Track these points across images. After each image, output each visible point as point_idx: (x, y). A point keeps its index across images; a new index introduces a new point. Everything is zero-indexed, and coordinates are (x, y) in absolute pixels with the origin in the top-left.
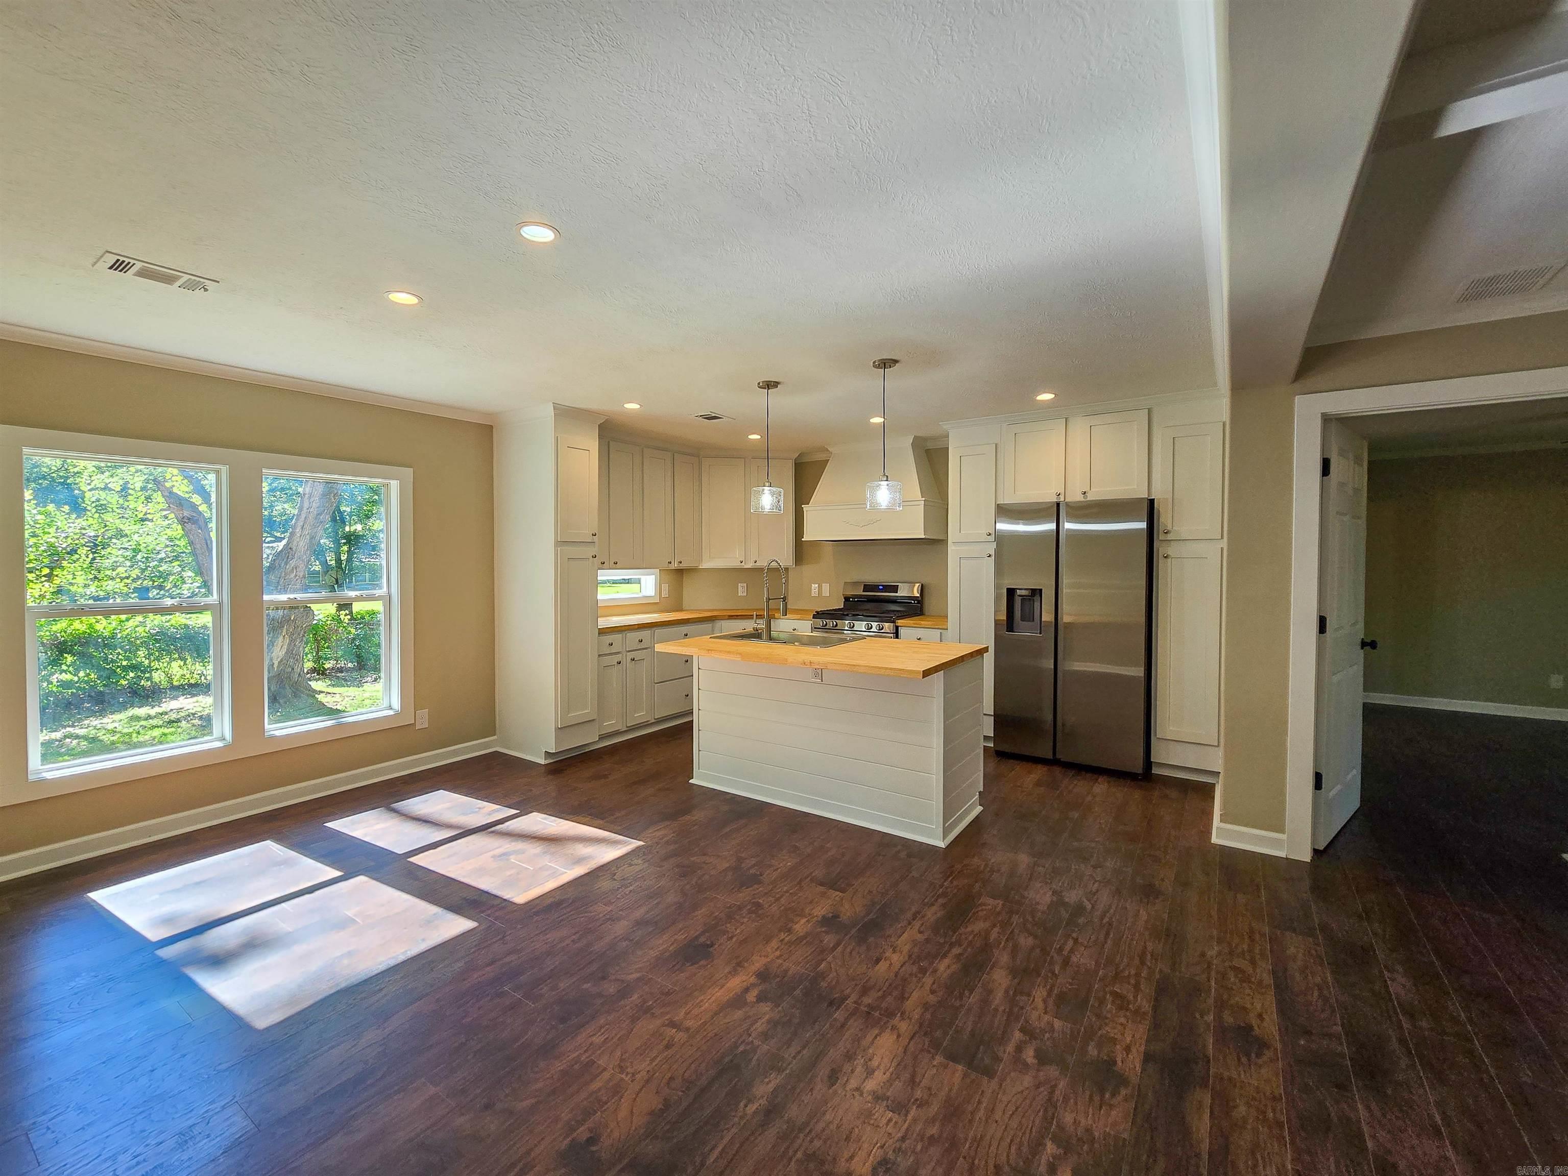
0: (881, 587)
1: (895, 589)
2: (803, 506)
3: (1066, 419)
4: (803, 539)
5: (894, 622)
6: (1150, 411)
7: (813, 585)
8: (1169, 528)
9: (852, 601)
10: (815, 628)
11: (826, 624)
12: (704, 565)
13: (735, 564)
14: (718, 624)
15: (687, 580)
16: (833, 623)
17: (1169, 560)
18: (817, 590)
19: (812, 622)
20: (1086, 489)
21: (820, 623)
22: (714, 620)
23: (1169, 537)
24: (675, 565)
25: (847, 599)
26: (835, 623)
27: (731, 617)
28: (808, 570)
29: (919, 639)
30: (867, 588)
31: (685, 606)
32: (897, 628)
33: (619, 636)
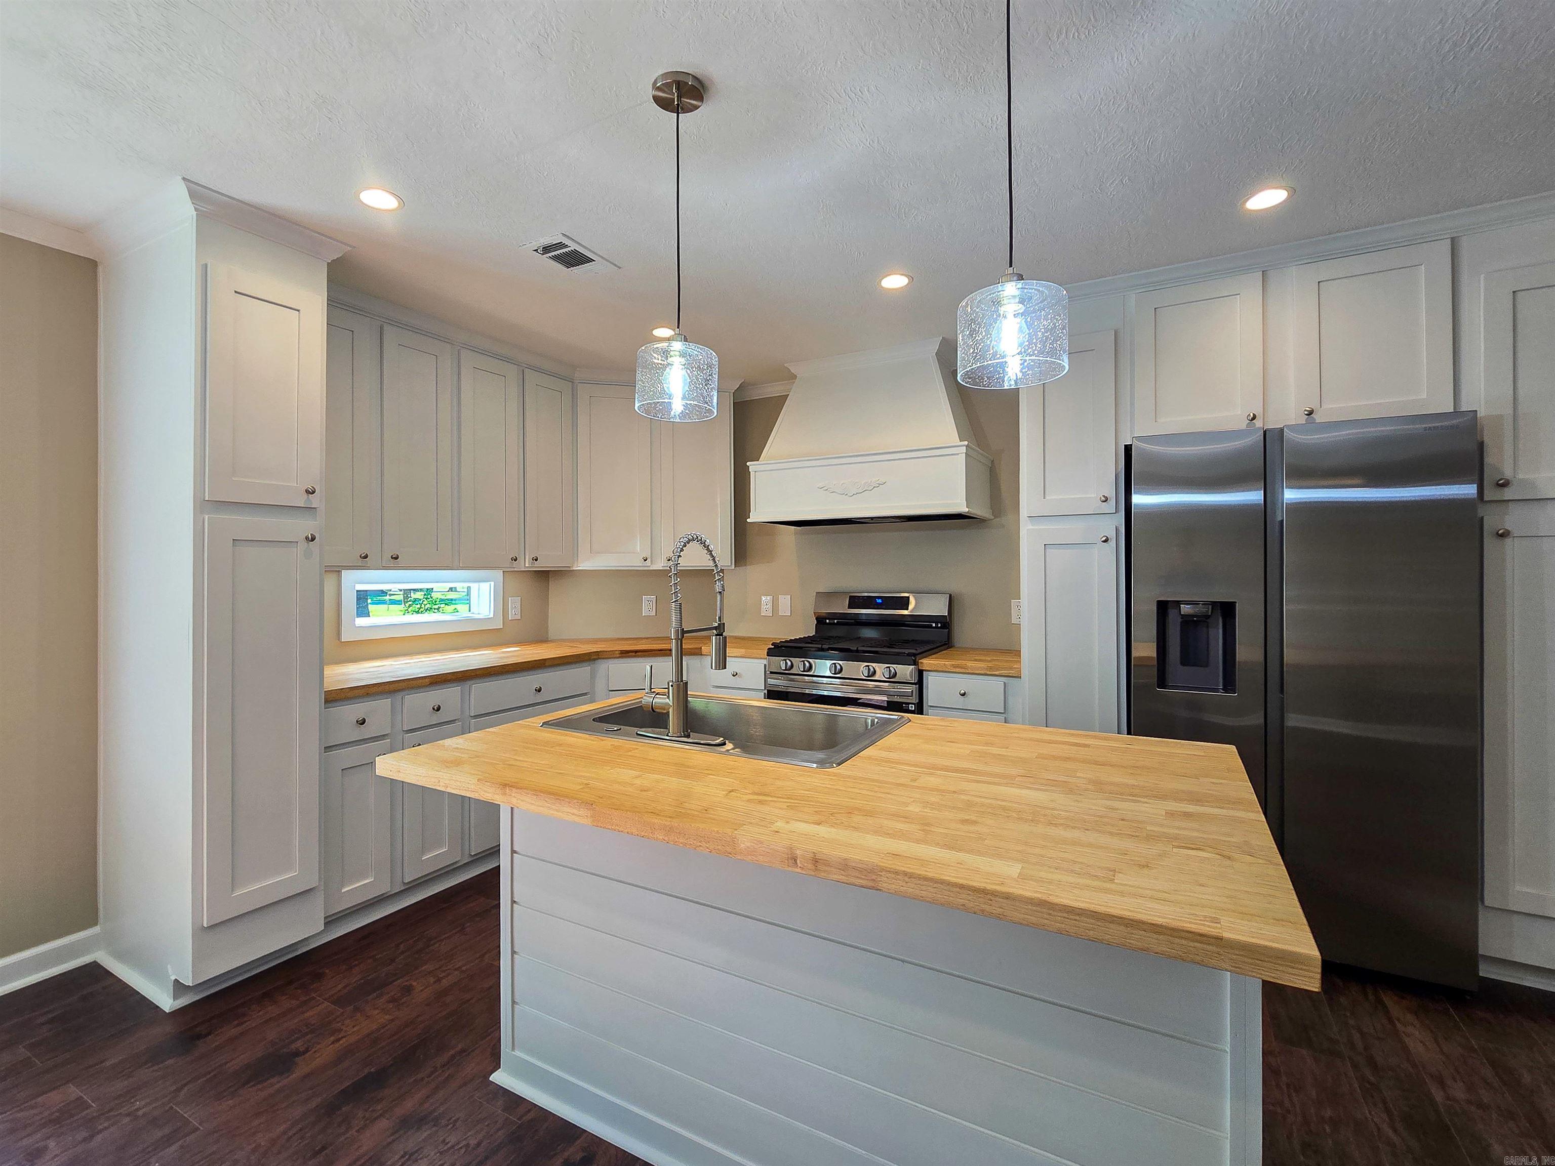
0: (879, 601)
1: (903, 603)
2: (748, 464)
3: (1264, 272)
4: (748, 520)
5: (915, 663)
6: (1454, 244)
7: (763, 598)
8: (1508, 473)
9: (829, 624)
10: (771, 673)
11: (792, 666)
12: (583, 565)
13: (635, 562)
14: (604, 667)
15: (555, 589)
16: (804, 665)
17: (1508, 541)
18: (770, 605)
19: (765, 662)
20: (1314, 405)
21: (781, 663)
22: (595, 660)
23: (1508, 494)
24: (526, 564)
25: (820, 621)
26: (807, 664)
27: (625, 654)
28: (755, 573)
29: (963, 695)
30: (855, 602)
31: (552, 634)
32: (921, 673)
33: (384, 703)
